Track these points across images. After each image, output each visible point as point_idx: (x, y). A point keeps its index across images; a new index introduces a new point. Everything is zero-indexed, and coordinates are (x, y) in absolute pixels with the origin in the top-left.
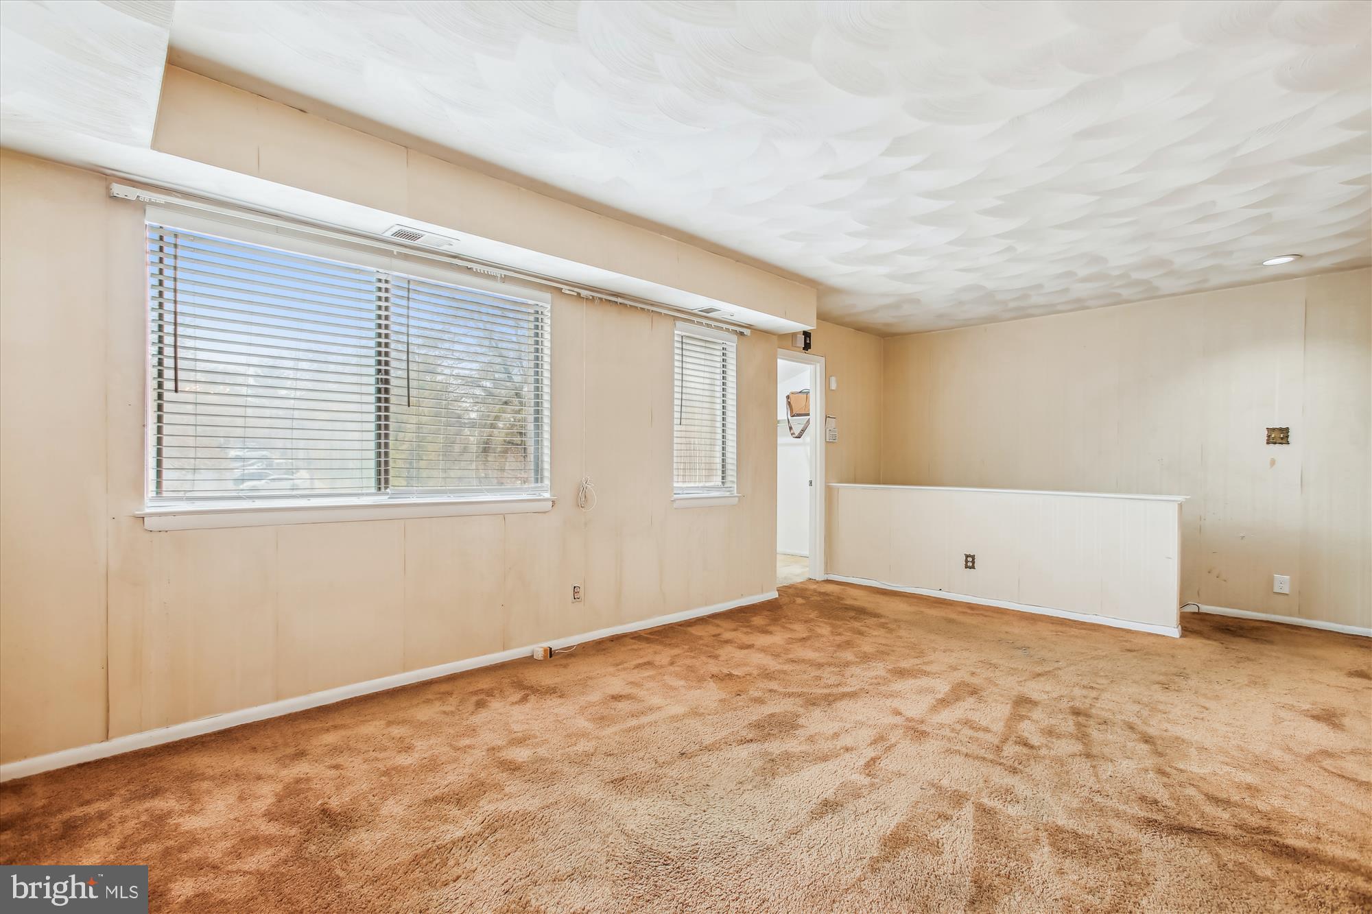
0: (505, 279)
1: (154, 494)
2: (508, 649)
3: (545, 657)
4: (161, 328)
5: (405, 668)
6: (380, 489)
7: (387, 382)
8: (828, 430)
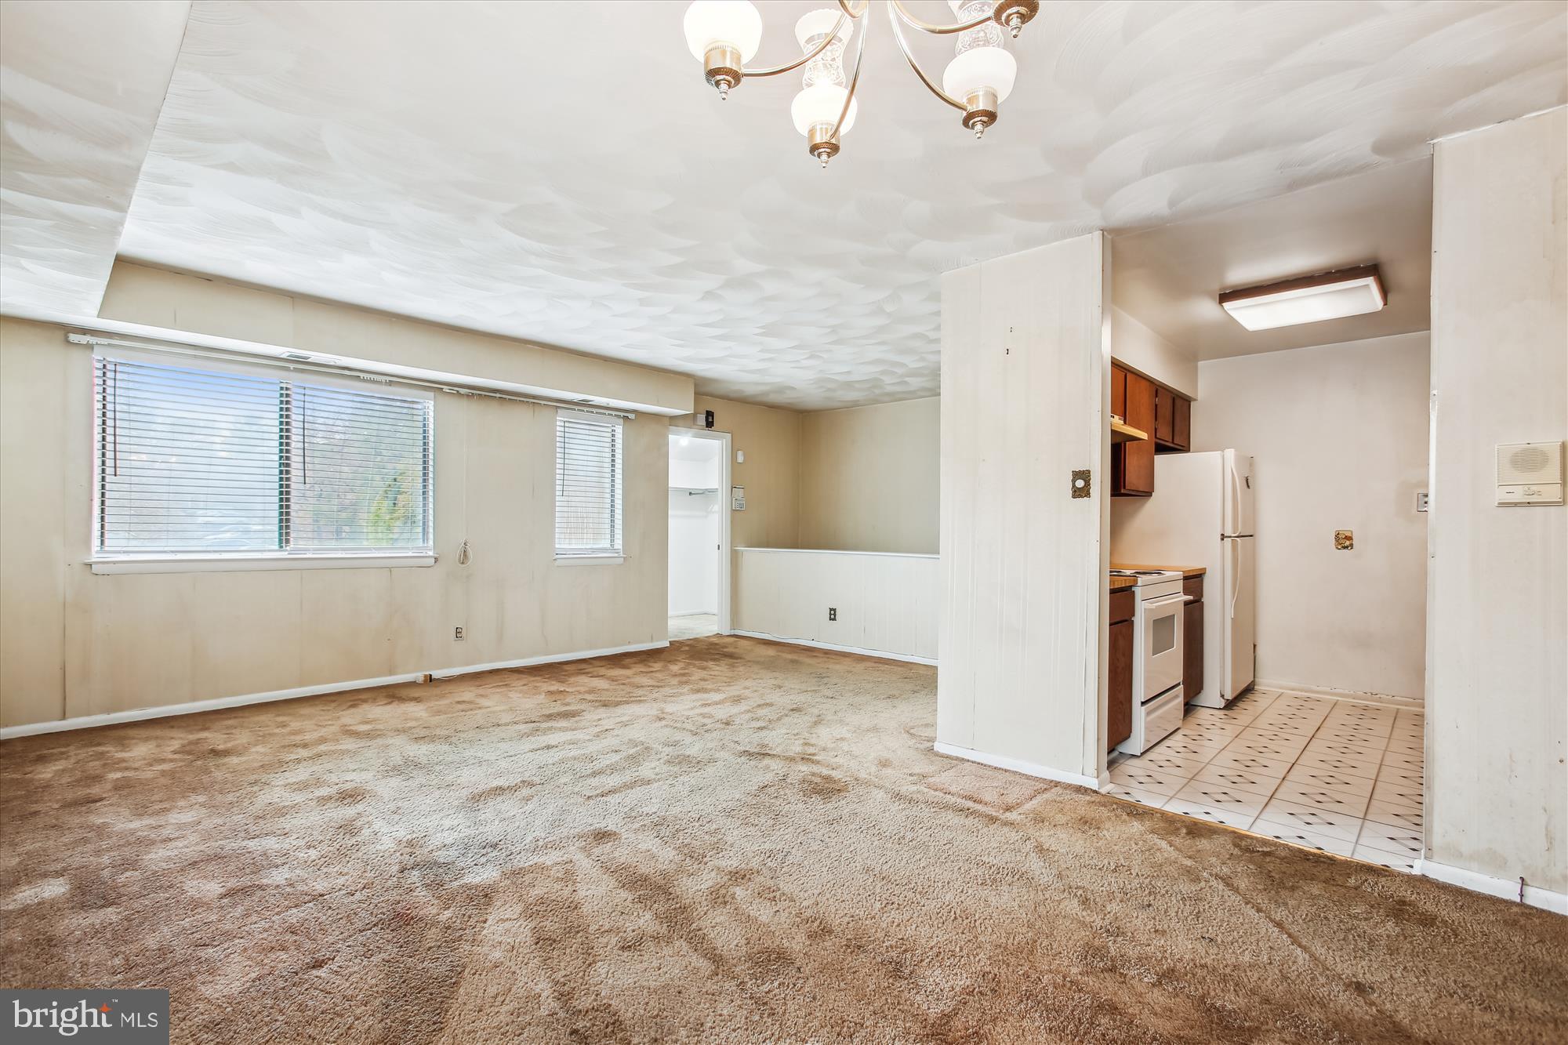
0: (391, 383)
1: (99, 548)
2: (394, 675)
3: (425, 681)
4: (104, 414)
5: (301, 684)
6: (281, 547)
7: (288, 465)
8: (734, 499)
